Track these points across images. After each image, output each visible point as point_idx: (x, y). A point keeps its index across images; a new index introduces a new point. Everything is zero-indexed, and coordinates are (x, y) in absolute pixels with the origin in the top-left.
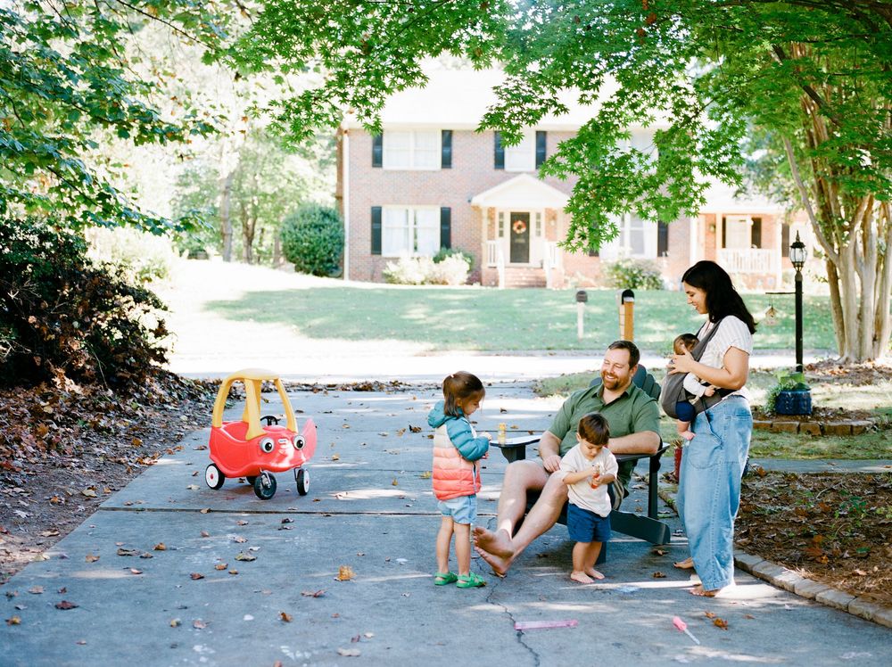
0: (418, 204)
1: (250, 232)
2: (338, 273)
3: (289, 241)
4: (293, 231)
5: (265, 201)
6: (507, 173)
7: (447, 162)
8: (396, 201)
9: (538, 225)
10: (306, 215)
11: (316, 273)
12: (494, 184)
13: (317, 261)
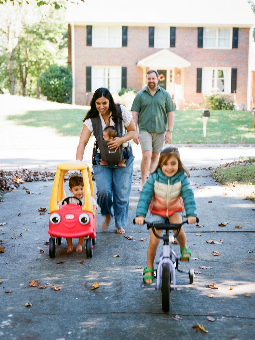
0: (110, 65)
1: (24, 80)
2: (70, 101)
3: (44, 85)
4: (46, 79)
5: (32, 65)
6: (155, 49)
7: (125, 43)
8: (99, 64)
9: (171, 76)
10: (53, 71)
11: (58, 101)
12: (148, 54)
13: (59, 95)
